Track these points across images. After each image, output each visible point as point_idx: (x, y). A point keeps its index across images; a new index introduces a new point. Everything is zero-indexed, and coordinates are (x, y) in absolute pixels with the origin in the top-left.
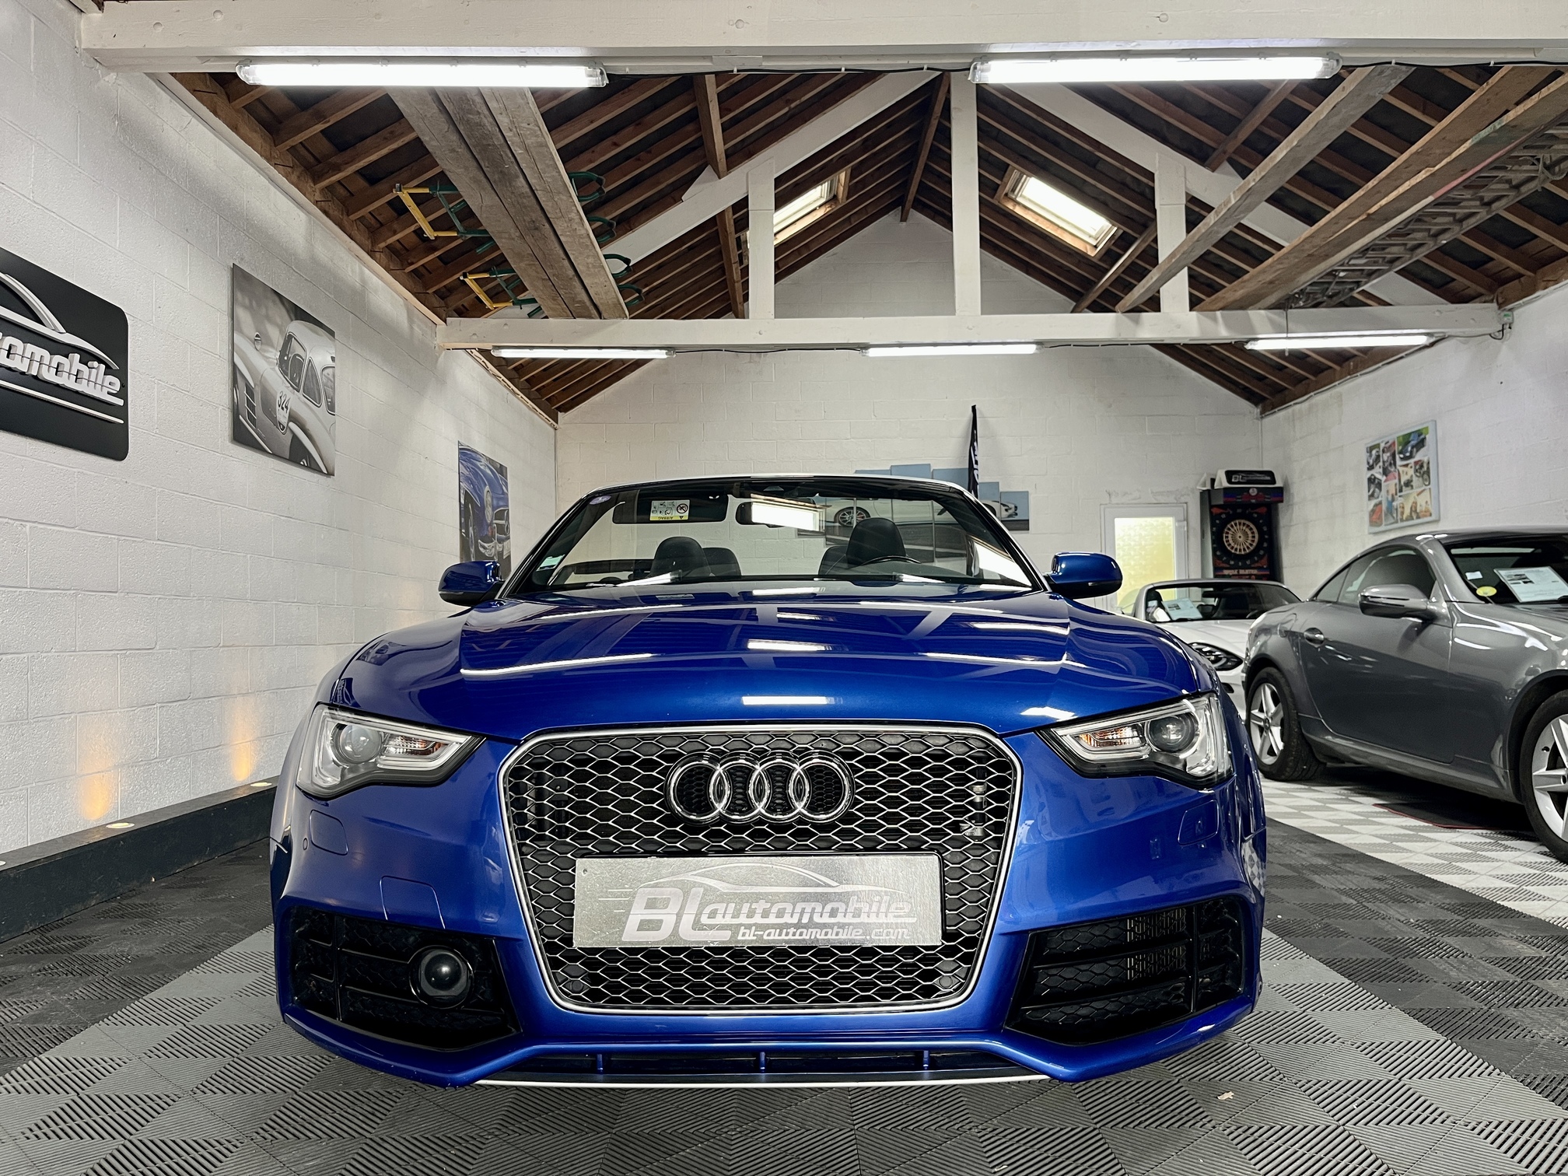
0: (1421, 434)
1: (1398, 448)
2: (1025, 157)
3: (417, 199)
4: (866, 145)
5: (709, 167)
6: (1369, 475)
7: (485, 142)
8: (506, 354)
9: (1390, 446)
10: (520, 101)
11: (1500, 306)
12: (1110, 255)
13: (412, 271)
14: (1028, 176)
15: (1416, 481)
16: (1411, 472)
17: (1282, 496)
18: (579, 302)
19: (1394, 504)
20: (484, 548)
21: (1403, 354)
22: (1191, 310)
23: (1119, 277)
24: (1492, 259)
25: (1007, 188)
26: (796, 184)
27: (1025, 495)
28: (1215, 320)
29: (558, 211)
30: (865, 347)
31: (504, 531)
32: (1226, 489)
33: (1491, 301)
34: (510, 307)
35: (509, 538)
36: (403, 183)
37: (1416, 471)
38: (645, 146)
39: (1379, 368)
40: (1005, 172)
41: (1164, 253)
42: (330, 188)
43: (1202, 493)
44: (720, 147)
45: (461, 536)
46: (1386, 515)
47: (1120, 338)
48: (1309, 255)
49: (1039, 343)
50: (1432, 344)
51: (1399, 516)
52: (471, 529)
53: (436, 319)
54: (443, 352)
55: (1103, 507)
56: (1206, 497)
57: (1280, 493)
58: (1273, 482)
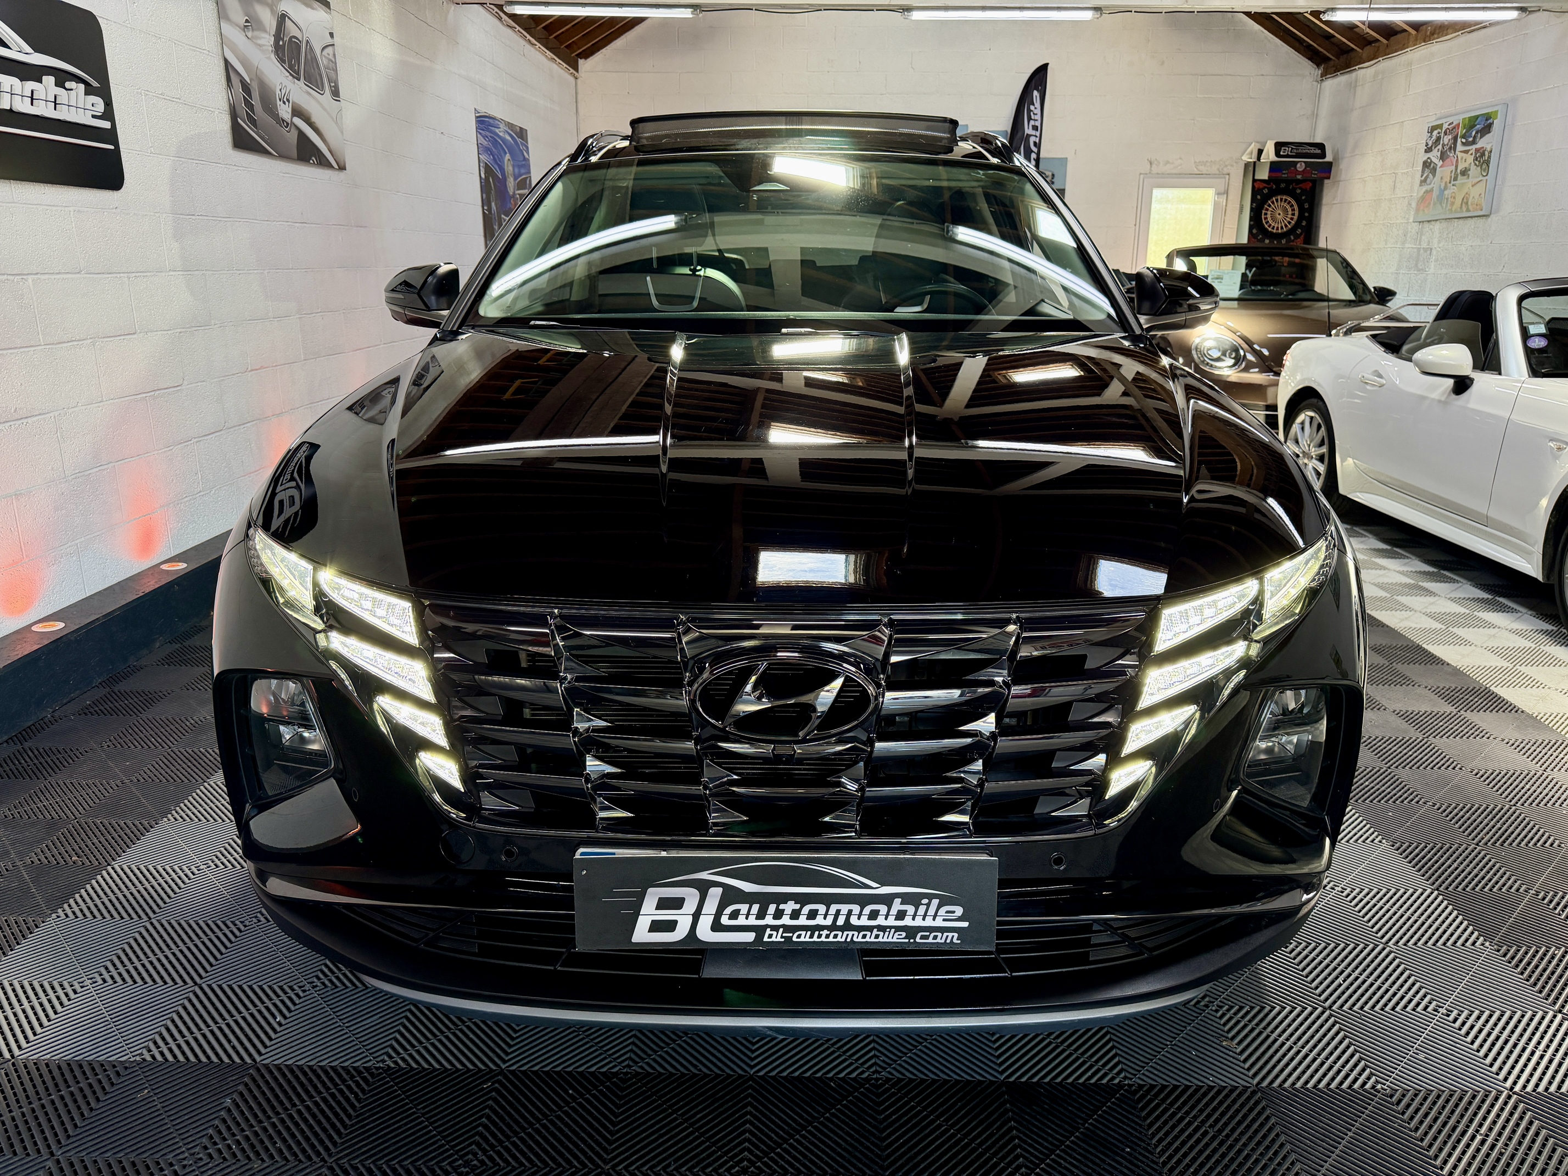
0: (1490, 118)
1: (1461, 131)
6: (1425, 158)
8: (521, 10)
9: (1454, 128)
15: (1474, 171)
16: (1470, 159)
17: (1330, 172)
19: (1446, 192)
27: (1063, 162)
30: (907, 9)
32: (1272, 163)
37: (1476, 159)
39: (1458, 36)
43: (1247, 165)
45: (484, 213)
46: (1435, 204)
47: (1186, 6)
49: (1097, 9)
51: (1449, 207)
52: (493, 204)
54: (452, 7)
55: (1142, 176)
56: (1251, 168)
57: (1327, 170)
58: (1323, 156)
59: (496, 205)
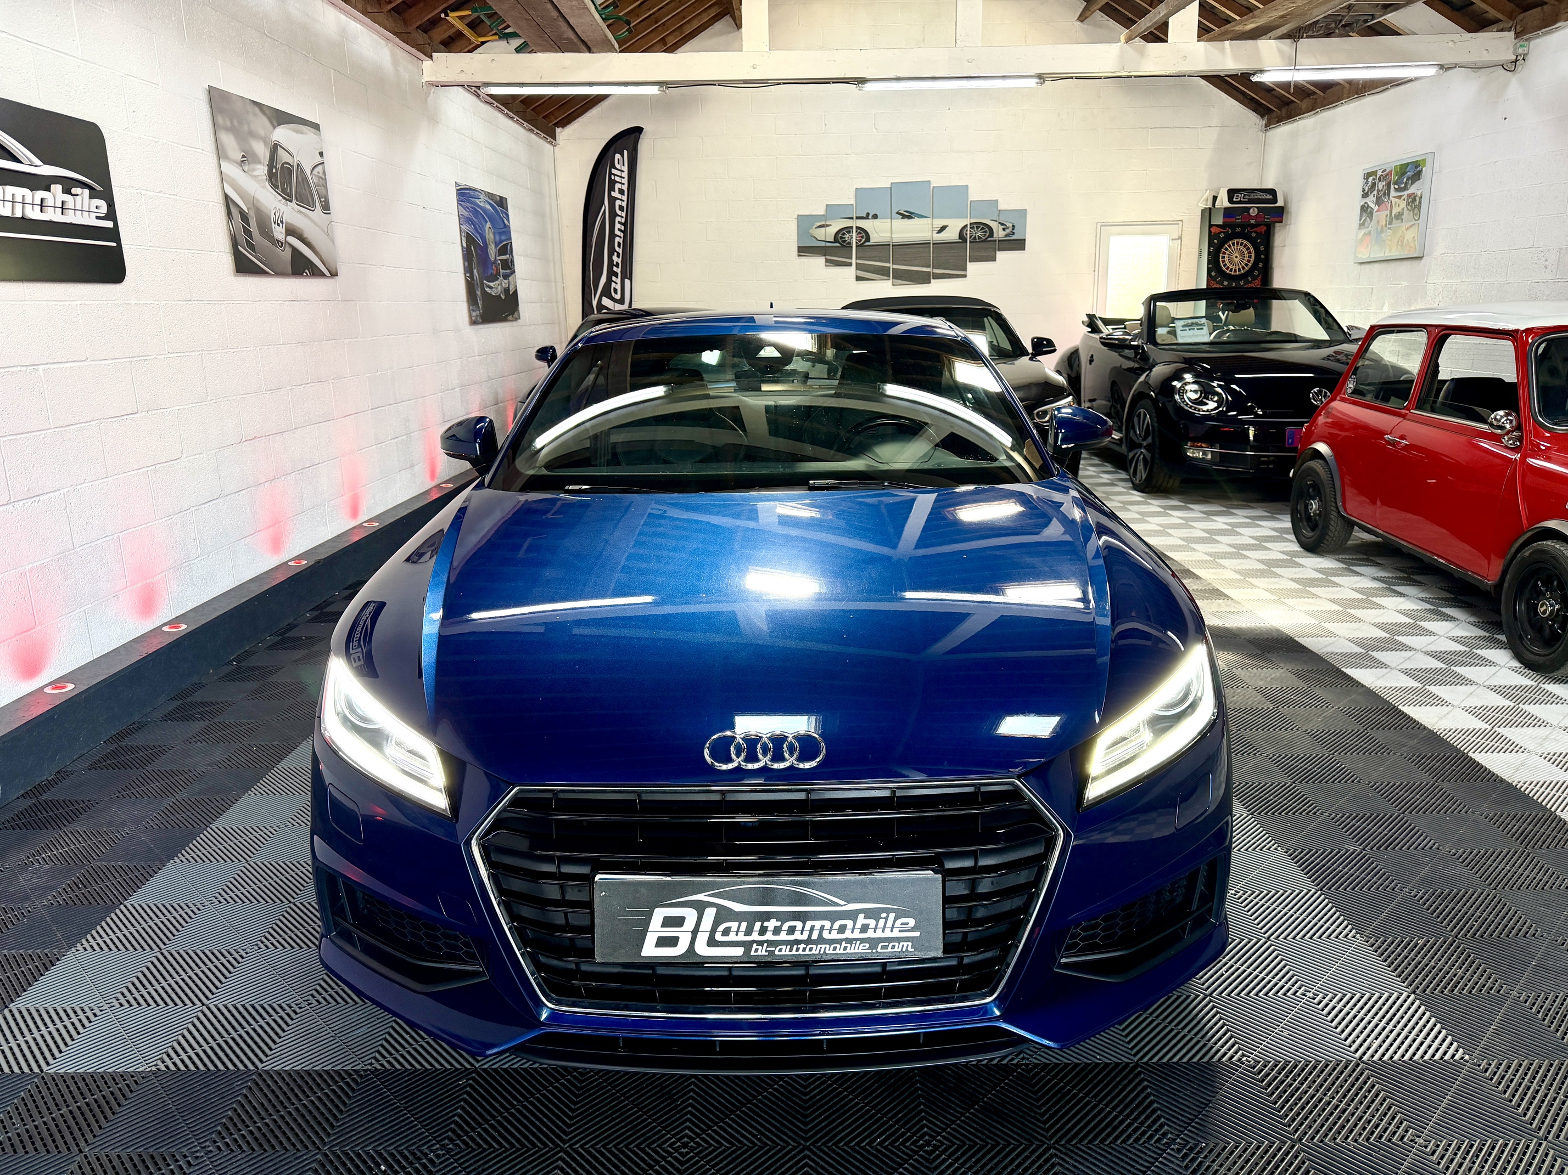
0: (1419, 166)
1: (1394, 178)
6: (1363, 204)
8: (499, 90)
9: (1387, 175)
11: (1518, 35)
13: (392, 9)
15: (1407, 215)
16: (1403, 204)
17: (1282, 216)
18: (565, 39)
19: (1383, 235)
20: (490, 287)
22: (1198, 40)
27: (1023, 213)
28: (1223, 51)
30: (863, 81)
31: (509, 266)
32: (1226, 209)
33: (1509, 30)
34: (494, 41)
35: (514, 272)
37: (1408, 204)
39: (1387, 89)
45: (467, 280)
46: (1373, 247)
47: (1125, 72)
49: (1041, 77)
52: (475, 271)
53: (422, 56)
54: (433, 90)
55: (1099, 225)
56: (1207, 214)
57: (1280, 214)
58: (1275, 201)
59: (478, 271)
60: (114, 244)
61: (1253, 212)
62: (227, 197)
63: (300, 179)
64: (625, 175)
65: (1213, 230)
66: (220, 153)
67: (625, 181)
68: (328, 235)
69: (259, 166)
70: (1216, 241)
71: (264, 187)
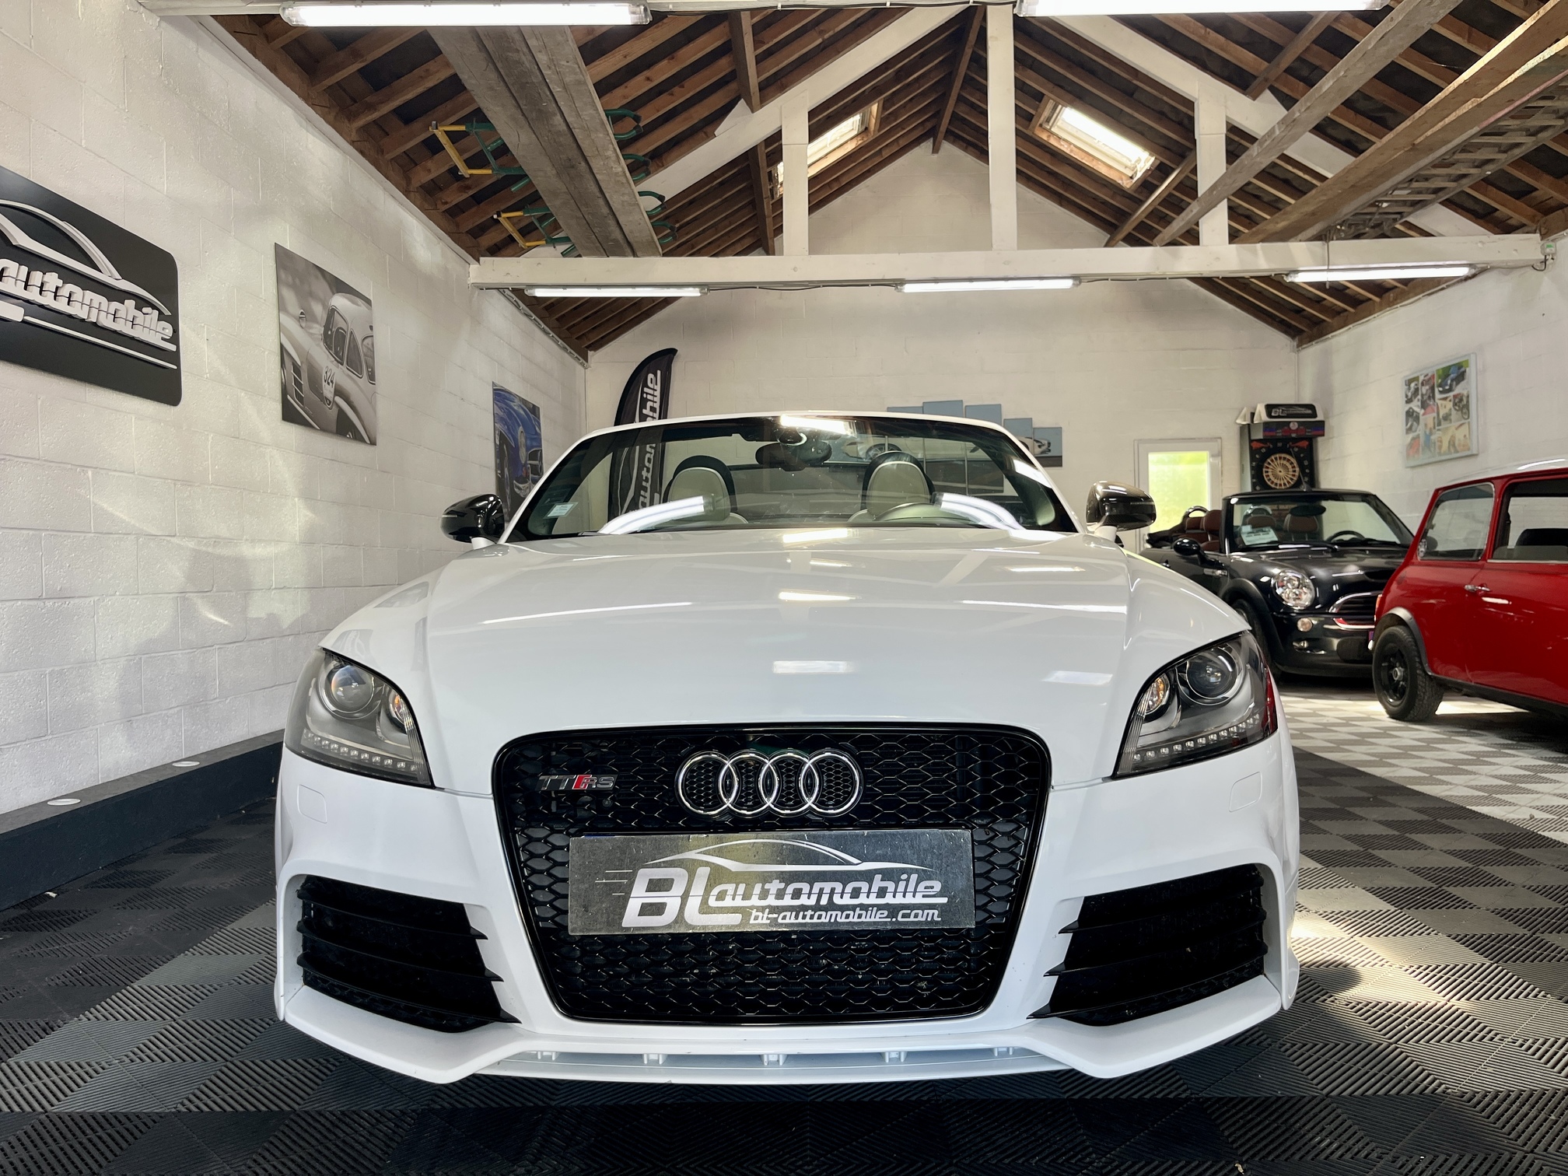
0: (1462, 367)
1: (1437, 381)
2: (1061, 87)
3: (454, 137)
4: (899, 76)
5: (742, 102)
6: (1407, 409)
7: (524, 80)
8: (540, 293)
9: (1430, 379)
10: (560, 38)
11: (1543, 236)
12: (1147, 185)
13: (446, 211)
14: (1063, 106)
15: (1455, 415)
16: (1450, 405)
17: (1322, 429)
18: (612, 241)
19: (1433, 437)
20: (520, 489)
21: (1444, 286)
22: (1230, 242)
23: (1155, 209)
24: (1536, 189)
25: (1042, 119)
26: (828, 117)
27: (1058, 431)
28: (1255, 253)
29: (594, 149)
32: (1265, 423)
33: (1535, 232)
34: (543, 246)
36: (440, 121)
37: (1455, 404)
38: (677, 80)
39: (1420, 299)
40: (1040, 101)
41: (1204, 185)
42: (364, 129)
43: (1242, 428)
44: (754, 81)
45: (497, 476)
46: (1423, 450)
47: (1157, 273)
48: (1353, 186)
49: (1075, 277)
50: (1474, 276)
51: (1437, 450)
52: (506, 470)
53: (470, 259)
54: (477, 292)
55: (1136, 442)
56: (1246, 431)
57: (1321, 426)
58: (1315, 415)
59: (509, 470)
60: (175, 367)
61: (1294, 426)
62: (282, 347)
63: (352, 345)
64: (658, 393)
65: (1255, 445)
66: (282, 306)
67: (657, 399)
68: (371, 403)
69: (316, 325)
70: (1257, 456)
71: (318, 345)
